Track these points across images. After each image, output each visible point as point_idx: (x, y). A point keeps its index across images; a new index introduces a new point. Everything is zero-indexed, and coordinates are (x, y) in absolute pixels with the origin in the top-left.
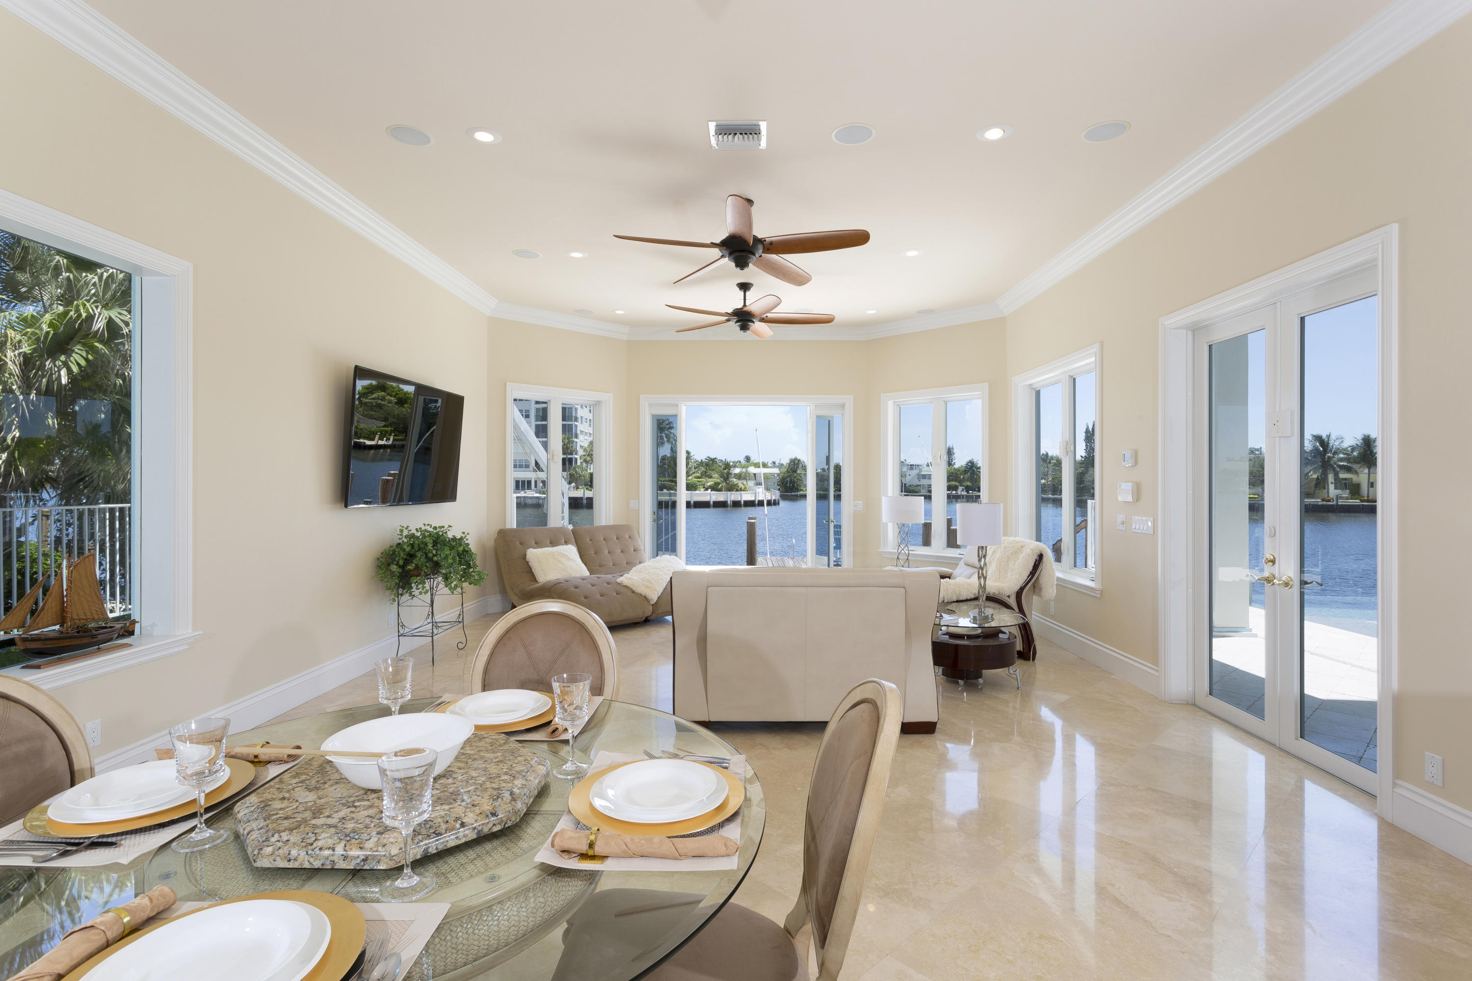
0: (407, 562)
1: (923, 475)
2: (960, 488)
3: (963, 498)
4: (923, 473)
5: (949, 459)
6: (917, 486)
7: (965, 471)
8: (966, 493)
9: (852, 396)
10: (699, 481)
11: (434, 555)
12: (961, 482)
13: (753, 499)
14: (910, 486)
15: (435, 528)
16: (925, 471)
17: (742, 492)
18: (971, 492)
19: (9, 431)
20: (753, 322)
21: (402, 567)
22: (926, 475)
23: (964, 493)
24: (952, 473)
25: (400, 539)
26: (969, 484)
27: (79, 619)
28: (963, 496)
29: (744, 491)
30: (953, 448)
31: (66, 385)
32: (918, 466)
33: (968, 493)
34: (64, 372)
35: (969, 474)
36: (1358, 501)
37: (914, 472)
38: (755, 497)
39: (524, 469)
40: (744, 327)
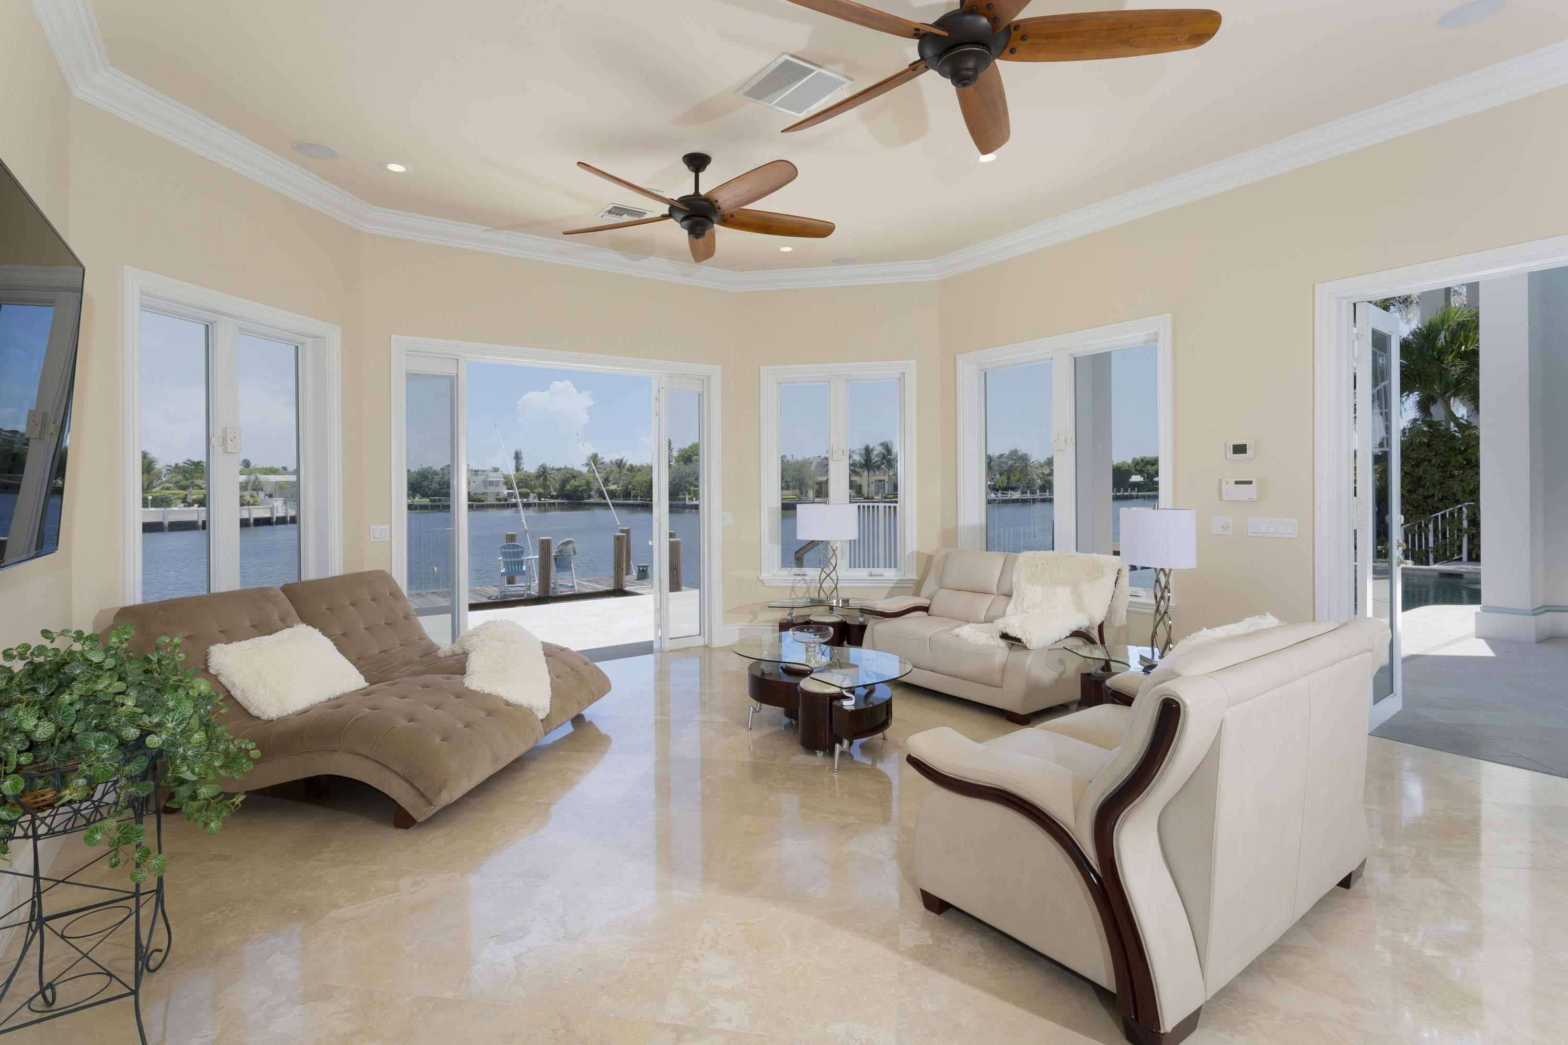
1: (490, 482)
2: (532, 495)
3: (535, 505)
4: (490, 480)
5: (517, 464)
6: (484, 494)
7: (537, 476)
8: (538, 501)
9: (720, 367)
10: (173, 494)
12: (532, 489)
13: (268, 515)
14: (475, 494)
16: (493, 477)
17: (251, 507)
18: (543, 499)
22: (493, 482)
23: (536, 501)
24: (522, 479)
26: (541, 490)
28: (535, 504)
29: (255, 505)
30: (521, 452)
32: (484, 471)
33: (540, 500)
35: (541, 479)
36: (862, 498)
37: (480, 478)
38: (272, 512)
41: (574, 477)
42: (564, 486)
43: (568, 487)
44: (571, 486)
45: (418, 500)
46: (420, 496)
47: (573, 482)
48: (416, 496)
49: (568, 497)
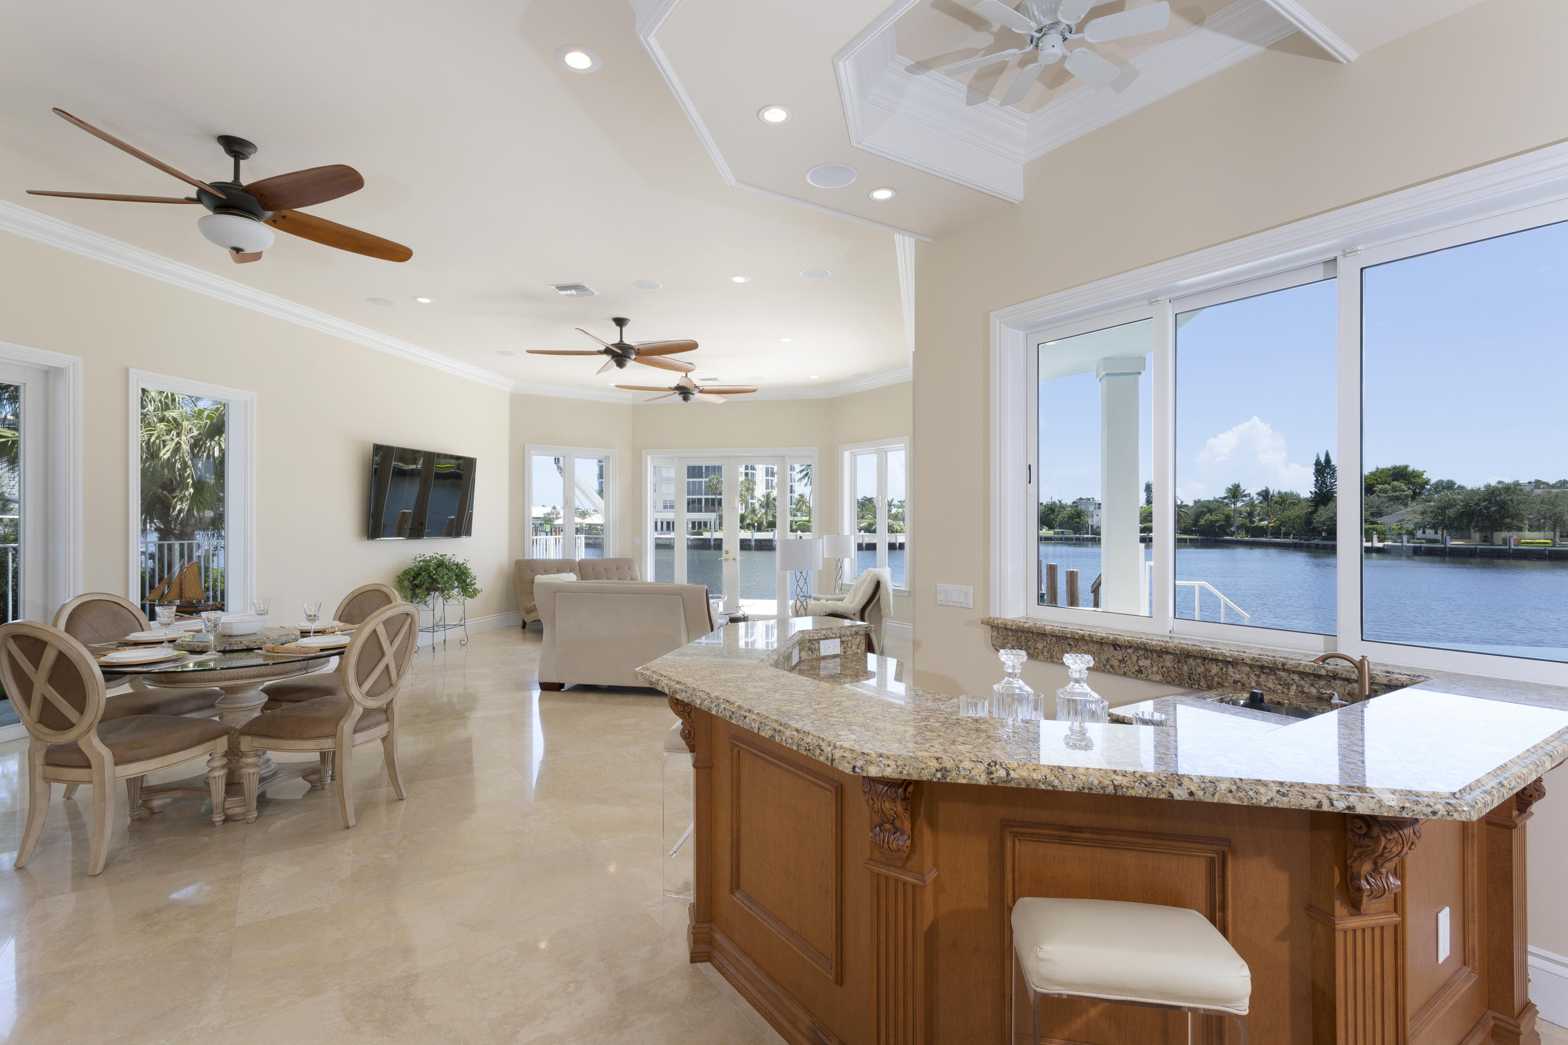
0: (414, 578)
5: (1148, 497)
11: (434, 575)
15: (441, 556)
19: (187, 489)
20: (693, 394)
21: (411, 582)
25: (414, 563)
27: (190, 598)
31: (218, 458)
34: (217, 449)
39: (669, 510)
40: (686, 399)
41: (1210, 511)
42: (1198, 521)
43: (1202, 522)
44: (1206, 521)
45: (1045, 532)
46: (1047, 528)
47: (1208, 516)
48: (1043, 528)
49: (1202, 532)
